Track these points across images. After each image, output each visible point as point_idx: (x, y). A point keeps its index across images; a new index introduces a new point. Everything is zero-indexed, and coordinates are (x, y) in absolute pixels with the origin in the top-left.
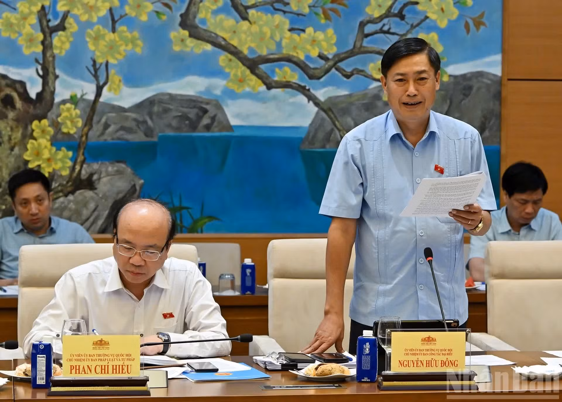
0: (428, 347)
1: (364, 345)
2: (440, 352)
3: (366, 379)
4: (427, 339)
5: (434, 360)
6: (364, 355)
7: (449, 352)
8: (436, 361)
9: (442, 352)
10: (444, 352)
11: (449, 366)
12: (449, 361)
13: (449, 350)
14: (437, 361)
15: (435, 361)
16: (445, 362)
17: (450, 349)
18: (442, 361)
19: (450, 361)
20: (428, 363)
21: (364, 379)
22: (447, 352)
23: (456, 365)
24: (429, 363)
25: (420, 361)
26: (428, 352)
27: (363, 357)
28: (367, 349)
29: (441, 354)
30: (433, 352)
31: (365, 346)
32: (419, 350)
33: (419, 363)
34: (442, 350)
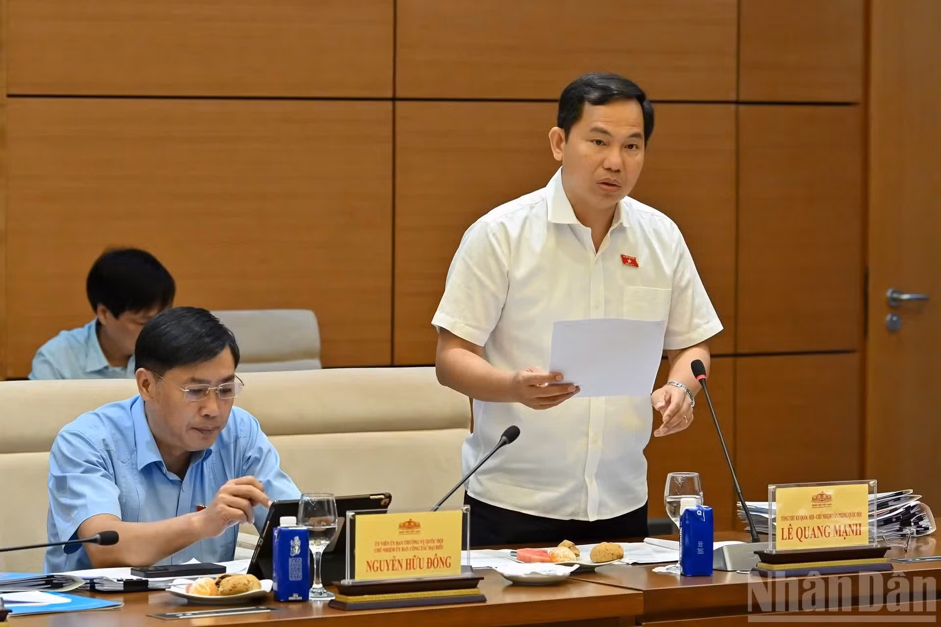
0: (409, 537)
1: (292, 541)
2: (426, 544)
3: (295, 597)
4: (407, 524)
5: (417, 557)
6: (291, 557)
7: (439, 544)
8: (420, 559)
9: (429, 545)
10: (431, 545)
11: (439, 566)
12: (439, 559)
13: (439, 541)
14: (422, 560)
15: (418, 560)
16: (432, 560)
17: (439, 538)
18: (428, 559)
19: (441, 558)
20: (408, 562)
21: (292, 596)
22: (436, 544)
23: (448, 565)
24: (410, 564)
25: (397, 561)
26: (409, 546)
27: (290, 560)
28: (297, 548)
29: (427, 548)
30: (416, 545)
31: (292, 543)
32: (395, 544)
33: (396, 564)
34: (428, 542)
